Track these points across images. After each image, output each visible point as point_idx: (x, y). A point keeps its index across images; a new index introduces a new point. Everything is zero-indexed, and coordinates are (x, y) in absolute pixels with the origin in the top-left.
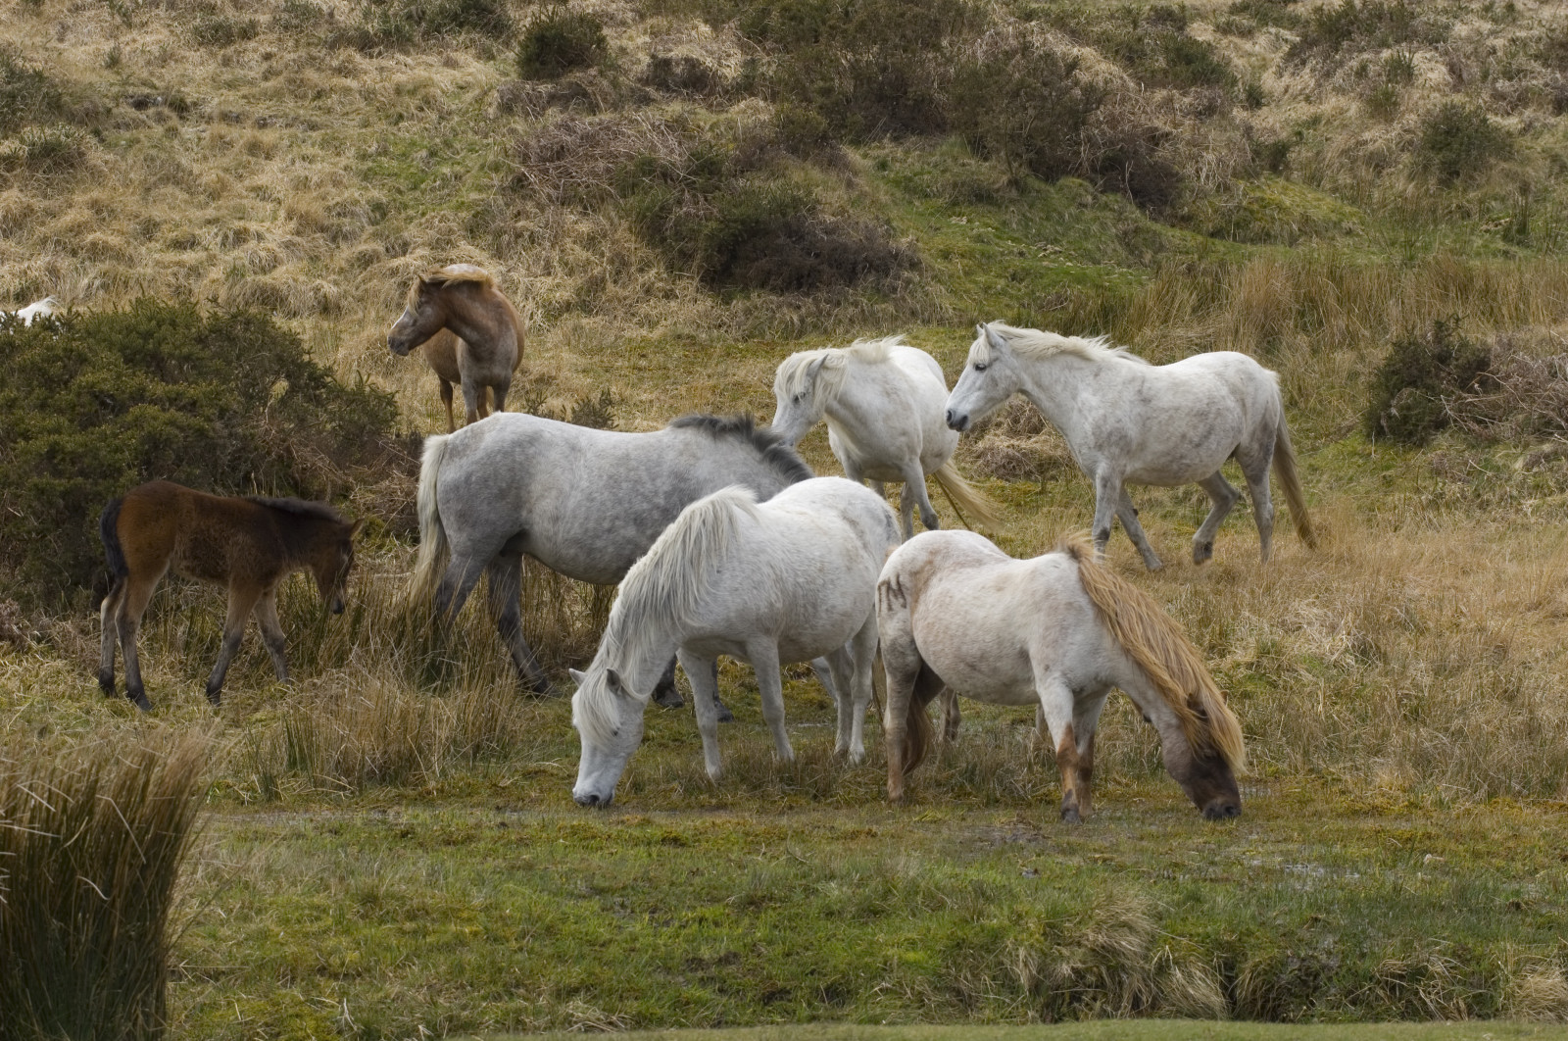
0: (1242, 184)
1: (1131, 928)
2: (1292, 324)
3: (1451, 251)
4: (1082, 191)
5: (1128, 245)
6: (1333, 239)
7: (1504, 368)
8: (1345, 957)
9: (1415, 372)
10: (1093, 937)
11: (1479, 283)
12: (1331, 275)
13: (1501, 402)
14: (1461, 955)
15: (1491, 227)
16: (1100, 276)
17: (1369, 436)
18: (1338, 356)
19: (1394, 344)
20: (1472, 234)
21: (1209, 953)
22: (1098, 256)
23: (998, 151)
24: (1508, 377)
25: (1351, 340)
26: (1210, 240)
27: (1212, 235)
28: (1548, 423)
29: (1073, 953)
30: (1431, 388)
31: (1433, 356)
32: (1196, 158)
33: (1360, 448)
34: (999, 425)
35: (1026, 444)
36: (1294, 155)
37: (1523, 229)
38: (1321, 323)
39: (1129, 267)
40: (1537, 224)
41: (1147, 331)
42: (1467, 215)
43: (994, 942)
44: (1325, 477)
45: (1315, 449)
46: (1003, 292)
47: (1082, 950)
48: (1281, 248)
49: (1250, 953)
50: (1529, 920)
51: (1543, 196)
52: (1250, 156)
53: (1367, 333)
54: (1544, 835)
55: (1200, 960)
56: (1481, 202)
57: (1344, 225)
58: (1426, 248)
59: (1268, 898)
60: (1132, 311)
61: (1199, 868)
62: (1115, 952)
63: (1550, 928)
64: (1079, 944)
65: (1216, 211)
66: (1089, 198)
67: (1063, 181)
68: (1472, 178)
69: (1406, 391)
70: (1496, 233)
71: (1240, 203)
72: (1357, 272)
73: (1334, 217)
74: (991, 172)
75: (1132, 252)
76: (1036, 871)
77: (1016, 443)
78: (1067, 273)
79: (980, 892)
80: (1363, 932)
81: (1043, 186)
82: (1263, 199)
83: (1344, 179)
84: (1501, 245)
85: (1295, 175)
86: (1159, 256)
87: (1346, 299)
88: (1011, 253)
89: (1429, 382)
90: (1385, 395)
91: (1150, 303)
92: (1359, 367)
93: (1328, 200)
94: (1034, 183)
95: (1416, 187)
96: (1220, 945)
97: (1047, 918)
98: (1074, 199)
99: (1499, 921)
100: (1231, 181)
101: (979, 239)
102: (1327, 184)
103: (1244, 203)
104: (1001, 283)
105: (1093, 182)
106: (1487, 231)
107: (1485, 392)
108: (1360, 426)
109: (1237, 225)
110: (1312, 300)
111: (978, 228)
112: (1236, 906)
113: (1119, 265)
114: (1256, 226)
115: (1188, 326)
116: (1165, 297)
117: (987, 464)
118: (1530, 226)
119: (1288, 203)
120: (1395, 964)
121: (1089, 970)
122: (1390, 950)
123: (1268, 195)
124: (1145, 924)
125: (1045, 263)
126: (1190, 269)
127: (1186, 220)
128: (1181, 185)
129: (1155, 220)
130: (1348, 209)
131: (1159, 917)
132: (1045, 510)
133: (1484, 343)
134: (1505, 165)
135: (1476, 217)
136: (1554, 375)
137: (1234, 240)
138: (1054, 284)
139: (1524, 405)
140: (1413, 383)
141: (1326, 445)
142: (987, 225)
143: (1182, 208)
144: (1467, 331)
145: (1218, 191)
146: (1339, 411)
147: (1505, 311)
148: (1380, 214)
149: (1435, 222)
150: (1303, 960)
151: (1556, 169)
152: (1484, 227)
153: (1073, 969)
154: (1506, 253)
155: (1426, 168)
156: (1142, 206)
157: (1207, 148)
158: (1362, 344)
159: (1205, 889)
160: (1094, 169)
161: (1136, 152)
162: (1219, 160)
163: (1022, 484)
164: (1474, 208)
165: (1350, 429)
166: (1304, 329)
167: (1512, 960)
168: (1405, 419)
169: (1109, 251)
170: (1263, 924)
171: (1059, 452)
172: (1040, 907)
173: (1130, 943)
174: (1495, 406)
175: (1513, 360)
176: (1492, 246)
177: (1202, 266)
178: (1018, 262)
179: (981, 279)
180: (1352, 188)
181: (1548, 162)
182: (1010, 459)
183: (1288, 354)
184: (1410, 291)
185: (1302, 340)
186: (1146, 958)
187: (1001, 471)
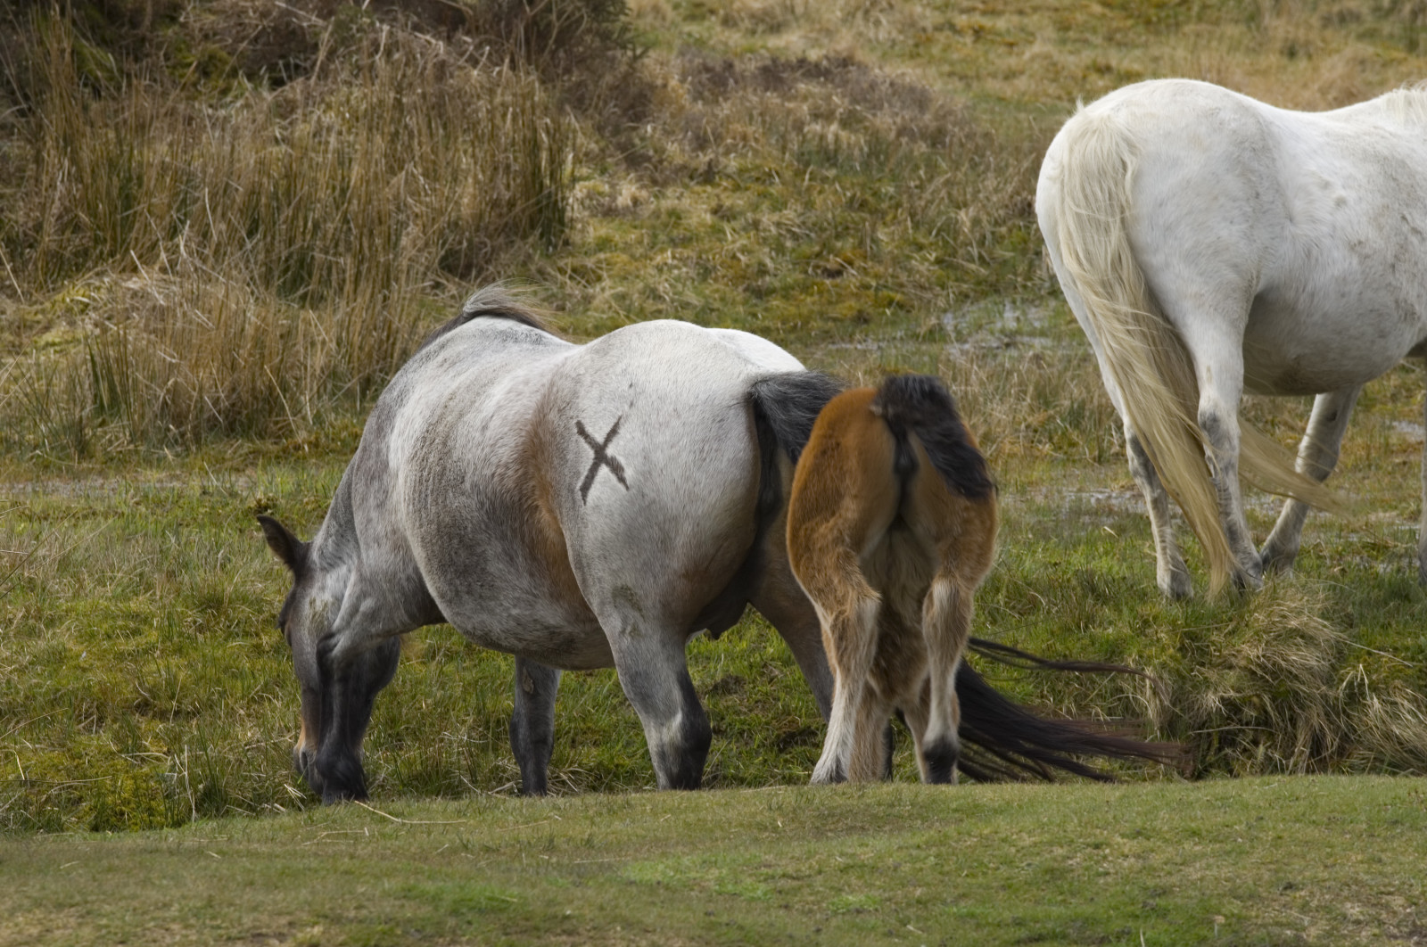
97: (1187, 625)
121: (1247, 701)
153: (1222, 699)
186: (1329, 682)
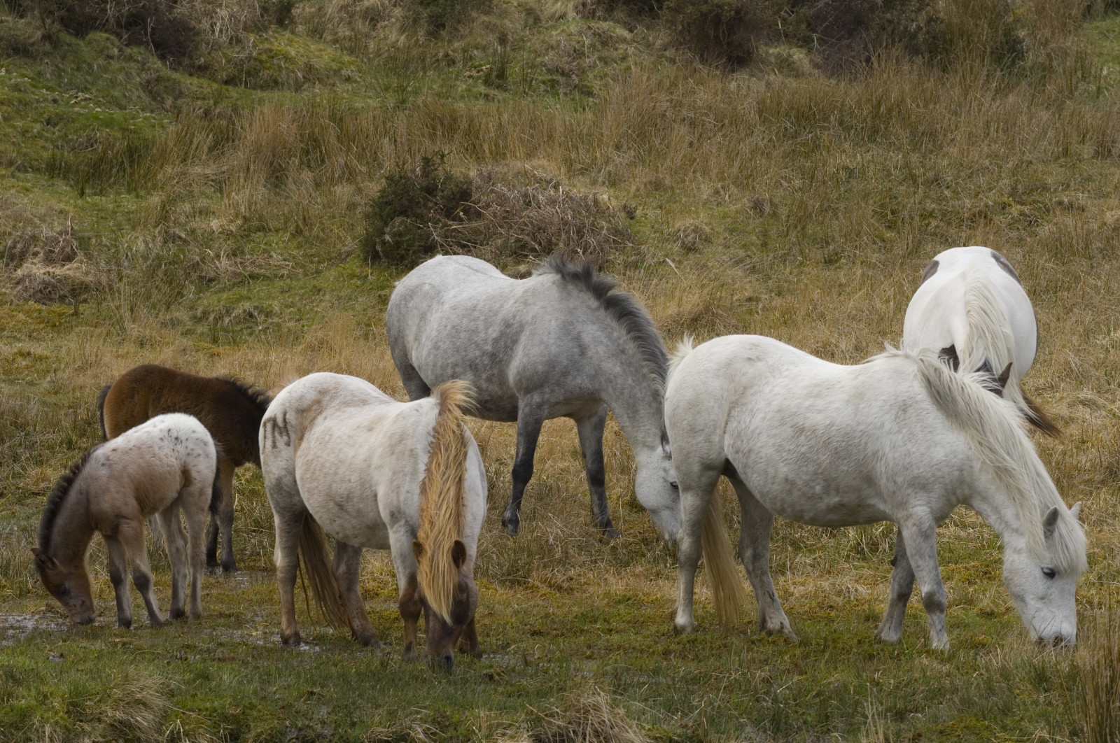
0: (252, 38)
1: (144, 704)
2: (297, 161)
3: (438, 95)
4: (108, 44)
5: (151, 92)
6: (334, 85)
7: (484, 198)
8: (338, 726)
9: (406, 203)
10: (113, 713)
11: (464, 124)
12: (333, 117)
13: (482, 229)
14: (441, 722)
15: (474, 73)
16: (126, 120)
17: (366, 260)
18: (338, 189)
19: (387, 178)
20: (457, 79)
21: (216, 725)
22: (124, 102)
23: (32, 9)
24: (488, 206)
25: (350, 175)
26: (224, 87)
27: (226, 83)
28: (524, 247)
29: (94, 728)
30: (420, 217)
31: (422, 188)
32: (210, 15)
33: (358, 271)
34: (35, 254)
35: (59, 271)
36: (298, 11)
37: (502, 75)
38: (323, 161)
39: (152, 112)
40: (514, 70)
41: (169, 170)
42: (452, 62)
43: (22, 721)
44: (327, 297)
45: (318, 272)
46: (40, 136)
47: (103, 725)
48: (288, 94)
49: (252, 725)
50: (500, 689)
51: (519, 45)
52: (258, 13)
53: (364, 169)
54: (517, 613)
55: (208, 732)
56: (465, 51)
57: (343, 72)
58: (416, 92)
59: (269, 675)
60: (155, 151)
61: (208, 651)
62: (130, 726)
63: (519, 697)
64: (99, 720)
65: (229, 62)
66: (116, 51)
67: (91, 36)
68: (456, 29)
69: (398, 220)
70: (479, 78)
71: (251, 53)
72: (355, 113)
73: (334, 66)
74: (27, 28)
75: (154, 99)
76: (62, 655)
77: (51, 270)
78: (97, 118)
79: (10, 676)
80: (354, 703)
81: (74, 40)
82: (271, 50)
83: (344, 32)
84: (482, 89)
85: (300, 28)
86: (179, 102)
87: (346, 138)
88: (46, 100)
89: (419, 211)
90: (378, 223)
91: (171, 144)
92: (357, 198)
93: (329, 51)
94: (66, 37)
95: (407, 37)
96: (226, 718)
98: (102, 51)
99: (473, 690)
100: (242, 34)
101: (16, 88)
102: (328, 37)
103: (254, 54)
104: (37, 128)
105: (119, 36)
106: (470, 77)
107: (470, 220)
108: (358, 252)
109: (248, 74)
110: (315, 140)
111: (15, 79)
112: (241, 683)
113: (143, 110)
114: (265, 74)
115: (205, 164)
116: (184, 140)
117: (26, 290)
118: (508, 72)
119: (293, 53)
120: (381, 731)
122: (377, 718)
123: (275, 46)
124: (159, 702)
125: (76, 109)
126: (206, 113)
127: (202, 70)
128: (197, 38)
129: (175, 70)
130: (346, 58)
131: (171, 694)
132: (77, 330)
133: (467, 176)
134: (486, 18)
135: (460, 65)
136: (528, 204)
137: (246, 86)
138: (85, 127)
139: (502, 231)
140: (404, 213)
141: (328, 269)
142: (24, 76)
143: (199, 58)
144: (452, 166)
145: (230, 43)
146: (339, 238)
147: (486, 147)
148: (376, 63)
149: (424, 69)
150: (300, 730)
151: (531, 21)
152: (467, 73)
154: (486, 96)
155: (415, 21)
156: (162, 57)
157: (220, 5)
158: (359, 178)
159: (213, 668)
160: (119, 25)
161: (156, 9)
162: (231, 16)
163: (56, 307)
164: (459, 56)
165: (349, 254)
166: (309, 166)
167: (484, 726)
168: (398, 245)
169: (134, 98)
170: (264, 698)
171: (90, 278)
172: (64, 688)
173: (144, 718)
174: (477, 232)
175: (492, 191)
176: (475, 90)
177: (217, 111)
178: (52, 108)
179: (19, 123)
180: (350, 39)
181: (523, 15)
182: (46, 284)
183: (293, 187)
184: (402, 129)
185: (307, 175)
187: (39, 296)
